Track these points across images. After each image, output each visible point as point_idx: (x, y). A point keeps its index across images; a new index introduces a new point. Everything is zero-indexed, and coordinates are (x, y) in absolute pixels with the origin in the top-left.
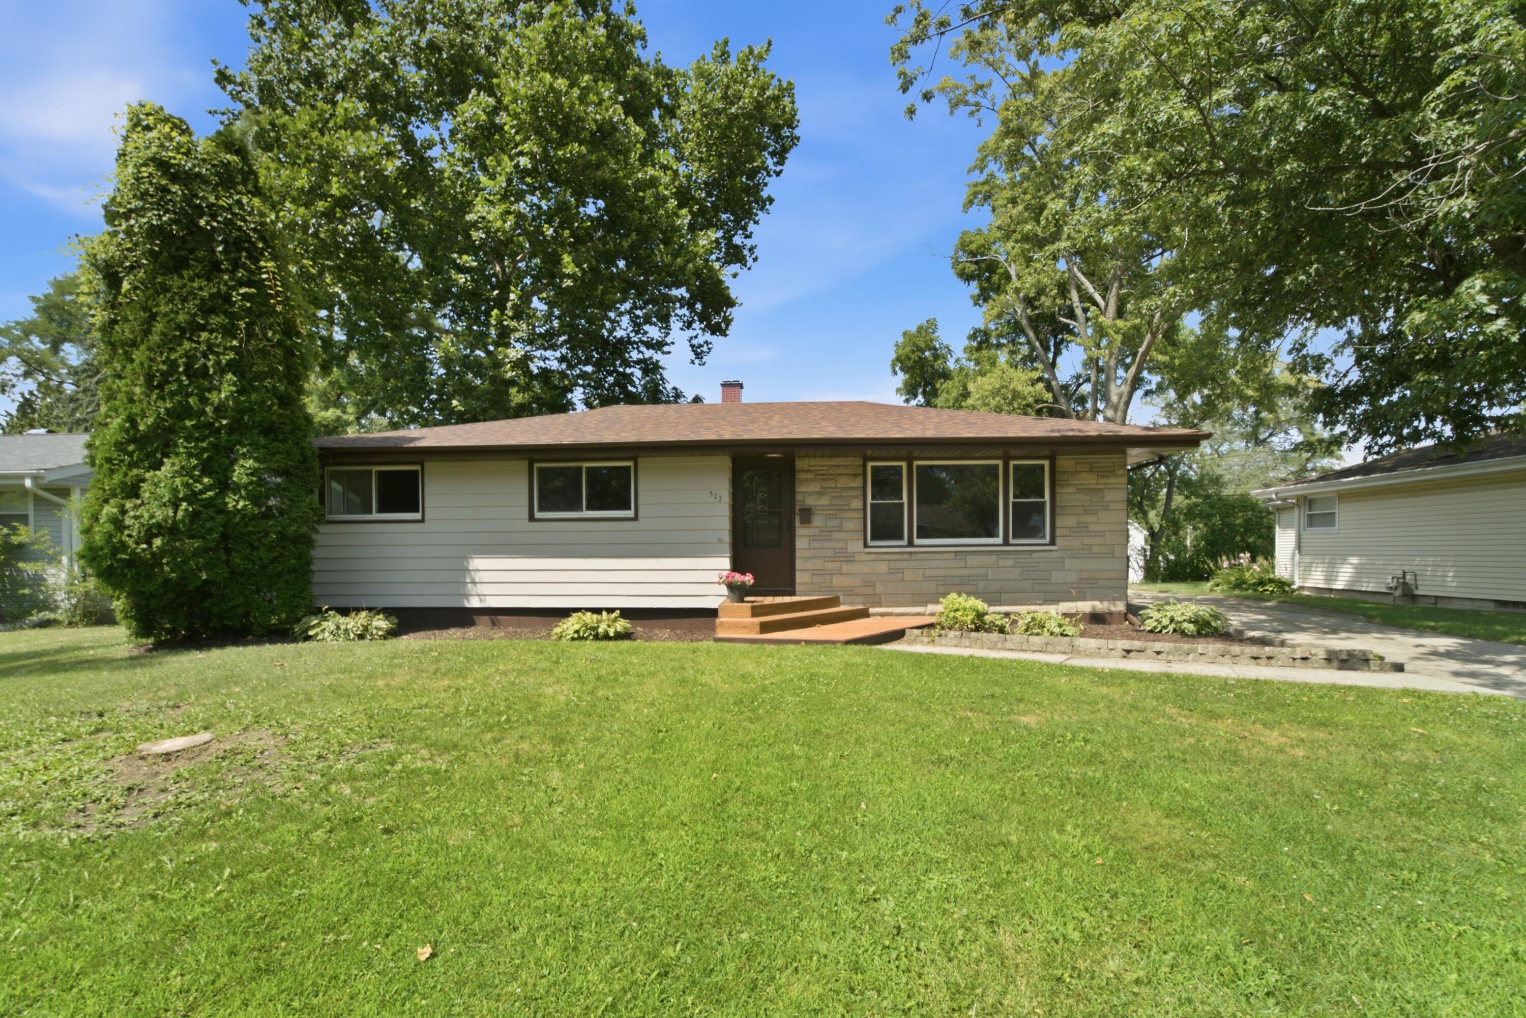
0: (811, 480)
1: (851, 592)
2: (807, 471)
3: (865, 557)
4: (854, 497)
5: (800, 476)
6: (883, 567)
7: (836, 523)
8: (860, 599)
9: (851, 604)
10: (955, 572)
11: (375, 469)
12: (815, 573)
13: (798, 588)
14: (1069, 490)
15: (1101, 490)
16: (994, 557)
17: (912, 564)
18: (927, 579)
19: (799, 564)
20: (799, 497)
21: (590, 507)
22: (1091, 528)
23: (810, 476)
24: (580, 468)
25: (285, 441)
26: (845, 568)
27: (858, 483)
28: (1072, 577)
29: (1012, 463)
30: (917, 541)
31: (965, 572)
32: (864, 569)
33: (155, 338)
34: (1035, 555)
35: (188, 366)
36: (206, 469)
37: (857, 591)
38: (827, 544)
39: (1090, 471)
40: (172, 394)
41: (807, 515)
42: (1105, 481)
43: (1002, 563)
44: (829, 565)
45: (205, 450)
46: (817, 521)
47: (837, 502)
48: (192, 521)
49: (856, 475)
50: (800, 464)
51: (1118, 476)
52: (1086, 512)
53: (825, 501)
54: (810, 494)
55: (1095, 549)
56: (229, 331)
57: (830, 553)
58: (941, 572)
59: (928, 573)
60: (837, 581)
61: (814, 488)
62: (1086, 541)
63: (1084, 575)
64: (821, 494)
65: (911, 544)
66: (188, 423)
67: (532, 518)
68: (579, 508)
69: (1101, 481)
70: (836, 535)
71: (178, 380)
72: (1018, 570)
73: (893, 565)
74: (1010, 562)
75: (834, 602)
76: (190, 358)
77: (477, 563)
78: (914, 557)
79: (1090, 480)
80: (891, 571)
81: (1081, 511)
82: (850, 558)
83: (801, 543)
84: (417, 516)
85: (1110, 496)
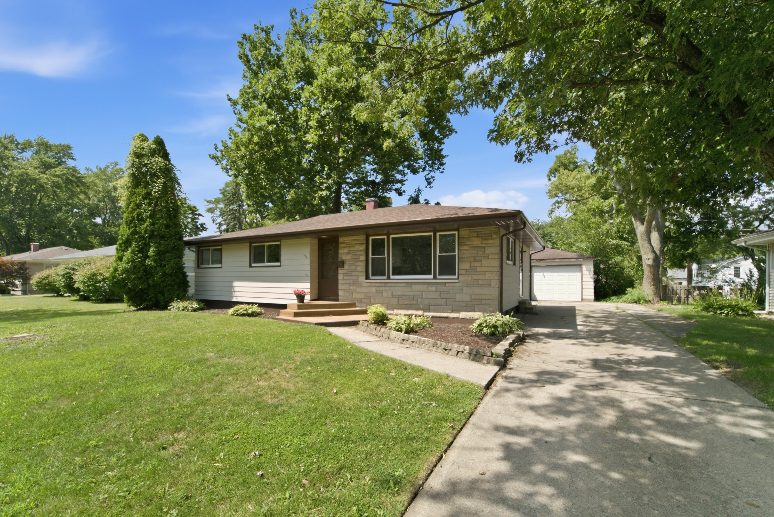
0: (345, 247)
1: (361, 301)
2: (343, 243)
3: (365, 284)
4: (361, 255)
5: (340, 246)
6: (373, 289)
7: (353, 267)
8: (364, 305)
9: (361, 307)
10: (406, 293)
11: (211, 248)
12: (345, 291)
13: (340, 298)
14: (466, 248)
15: (484, 247)
16: (426, 286)
17: (386, 288)
18: (393, 296)
19: (340, 287)
20: (340, 255)
21: (269, 261)
22: (478, 269)
23: (344, 245)
24: (264, 246)
25: (167, 240)
26: (358, 289)
27: (363, 247)
28: (467, 298)
29: (438, 234)
30: (392, 277)
31: (411, 294)
32: (364, 290)
33: (130, 209)
34: (447, 285)
35: (138, 217)
36: (139, 251)
37: (363, 301)
38: (350, 278)
39: (478, 237)
40: (132, 227)
41: (342, 264)
42: (485, 242)
43: (430, 289)
44: (351, 288)
45: (140, 245)
46: (346, 266)
47: (354, 257)
48: (134, 269)
49: (362, 244)
50: (341, 240)
51: (493, 239)
52: (475, 261)
53: (349, 257)
54: (344, 254)
55: (480, 282)
56: (150, 204)
57: (351, 282)
58: (400, 293)
59: (394, 293)
60: (355, 295)
61: (345, 251)
62: (475, 277)
63: (474, 297)
64: (348, 253)
65: (389, 278)
66: (137, 236)
67: (250, 266)
68: (264, 262)
69: (483, 242)
70: (354, 273)
71: (135, 223)
72: (438, 293)
73: (378, 288)
74: (434, 289)
75: (354, 305)
76: (138, 215)
77: (236, 284)
78: (387, 285)
79: (477, 242)
80: (377, 292)
81: (472, 260)
82: (360, 285)
83: (340, 277)
84: (220, 266)
85: (488, 251)
